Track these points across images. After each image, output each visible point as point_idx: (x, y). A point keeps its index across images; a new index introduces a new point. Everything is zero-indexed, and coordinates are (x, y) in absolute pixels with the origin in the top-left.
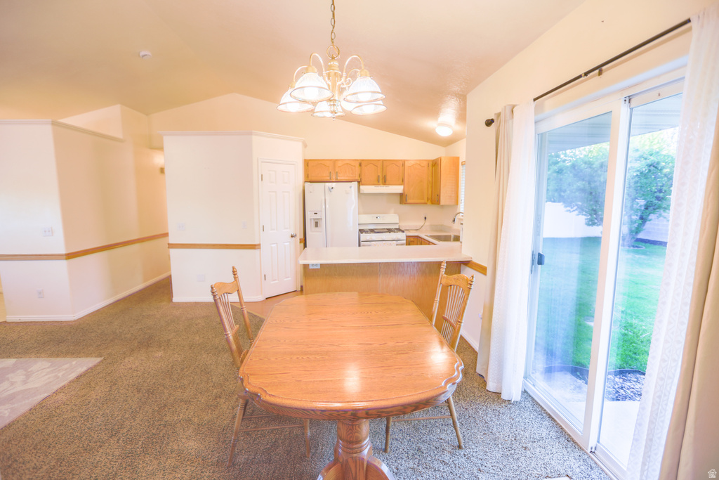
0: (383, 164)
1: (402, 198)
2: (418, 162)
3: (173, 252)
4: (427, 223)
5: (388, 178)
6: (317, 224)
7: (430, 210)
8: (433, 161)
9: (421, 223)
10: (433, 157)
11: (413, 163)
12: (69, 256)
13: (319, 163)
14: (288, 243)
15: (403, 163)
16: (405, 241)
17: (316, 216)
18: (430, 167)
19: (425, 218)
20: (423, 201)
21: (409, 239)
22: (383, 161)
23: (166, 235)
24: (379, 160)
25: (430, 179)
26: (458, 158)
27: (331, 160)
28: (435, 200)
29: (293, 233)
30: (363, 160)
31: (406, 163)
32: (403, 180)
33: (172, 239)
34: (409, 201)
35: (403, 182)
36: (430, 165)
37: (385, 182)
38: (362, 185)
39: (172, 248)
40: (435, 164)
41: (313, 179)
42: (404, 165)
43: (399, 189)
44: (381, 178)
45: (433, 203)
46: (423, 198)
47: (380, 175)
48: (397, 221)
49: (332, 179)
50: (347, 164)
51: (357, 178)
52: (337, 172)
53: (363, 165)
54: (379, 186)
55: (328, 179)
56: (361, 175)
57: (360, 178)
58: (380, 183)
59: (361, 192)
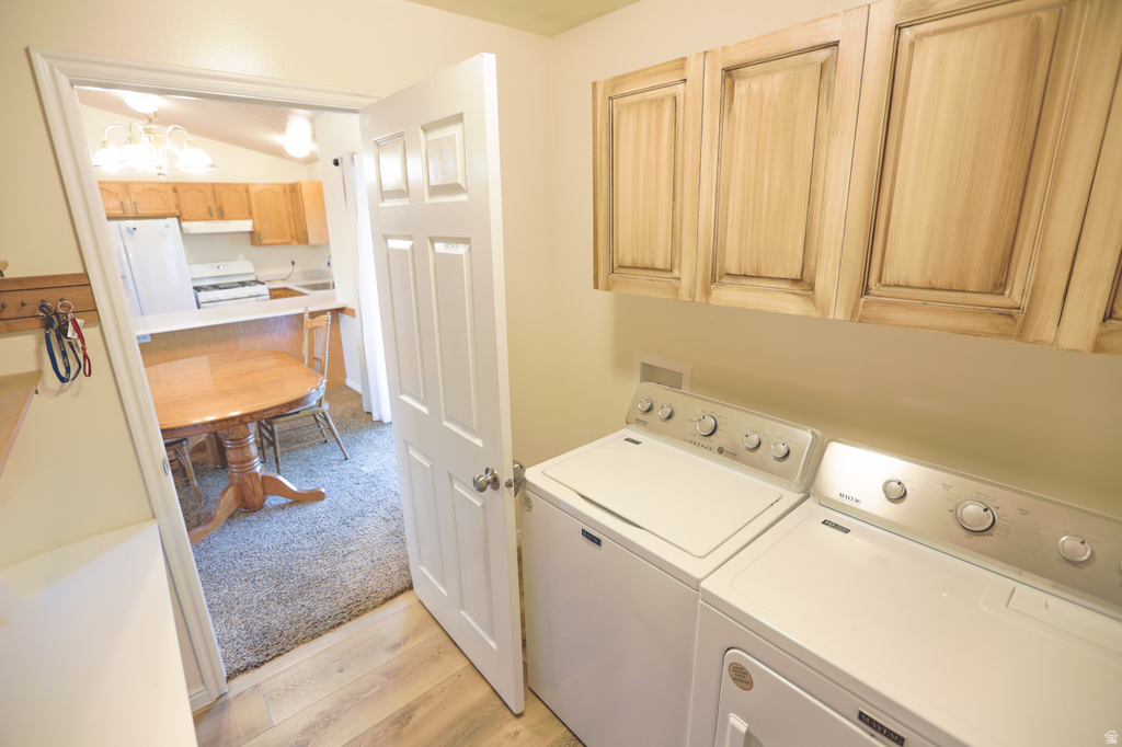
0: (215, 190)
1: (254, 238)
2: (268, 187)
4: (297, 269)
5: (226, 210)
7: (296, 252)
8: (291, 185)
9: (288, 270)
10: (290, 180)
11: (261, 187)
15: (247, 188)
16: (268, 296)
18: (289, 194)
19: (293, 263)
20: (285, 241)
21: (273, 292)
22: (213, 185)
24: (206, 184)
25: (290, 210)
27: (118, 183)
28: (302, 239)
30: (178, 184)
31: (251, 187)
32: (250, 213)
34: (265, 241)
35: (250, 215)
36: (288, 189)
37: (222, 215)
38: (185, 221)
40: (294, 189)
42: (247, 191)
43: (246, 225)
44: (214, 211)
45: (299, 242)
46: (285, 237)
47: (212, 205)
48: (252, 270)
49: (128, 213)
50: (151, 189)
51: (173, 210)
52: (135, 202)
53: (179, 191)
54: (214, 222)
55: (119, 213)
56: (181, 207)
57: (178, 211)
58: (214, 217)
59: (185, 232)
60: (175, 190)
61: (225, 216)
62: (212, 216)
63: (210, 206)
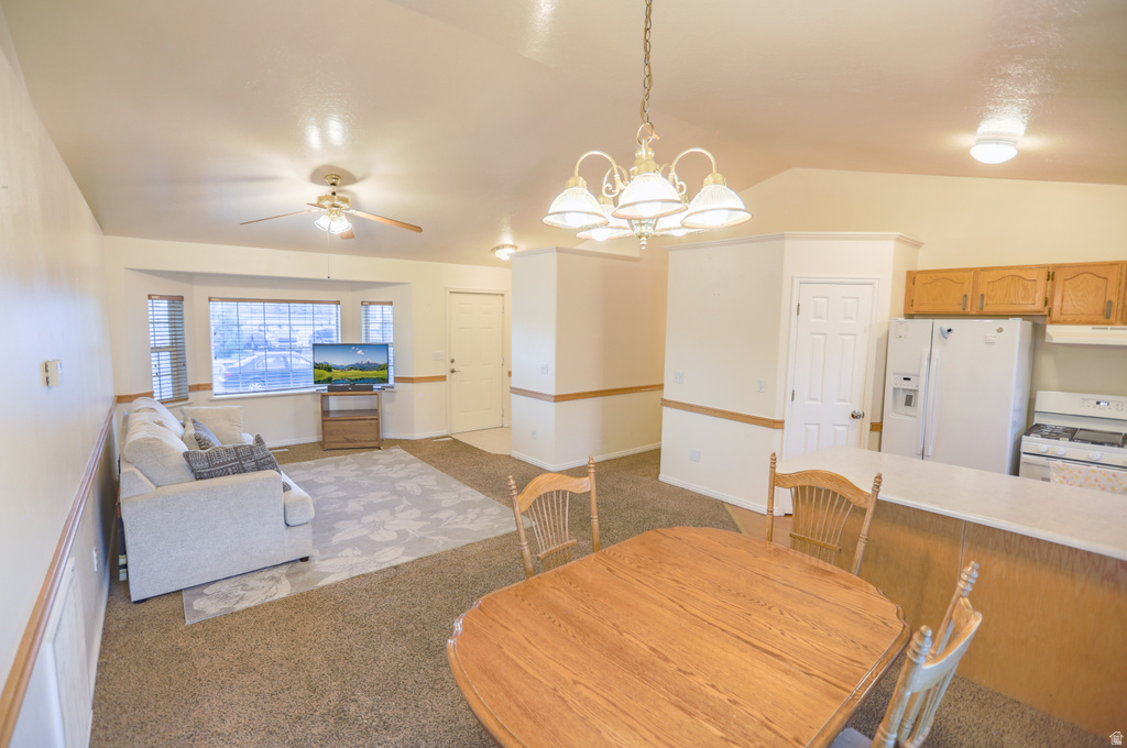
3: (667, 411)
6: (909, 401)
12: (558, 398)
13: (938, 277)
14: (843, 428)
17: (907, 385)
23: (661, 387)
27: (971, 270)
29: (859, 410)
30: (1060, 266)
33: (668, 394)
38: (1052, 322)
39: (666, 406)
44: (1116, 307)
49: (968, 309)
50: (1012, 276)
51: (1038, 306)
52: (982, 295)
53: (1059, 278)
54: (1109, 327)
55: (958, 309)
56: (1052, 302)
57: (1047, 308)
58: (1112, 319)
59: (1047, 340)
60: (1051, 277)
62: (1108, 317)
63: (1110, 302)
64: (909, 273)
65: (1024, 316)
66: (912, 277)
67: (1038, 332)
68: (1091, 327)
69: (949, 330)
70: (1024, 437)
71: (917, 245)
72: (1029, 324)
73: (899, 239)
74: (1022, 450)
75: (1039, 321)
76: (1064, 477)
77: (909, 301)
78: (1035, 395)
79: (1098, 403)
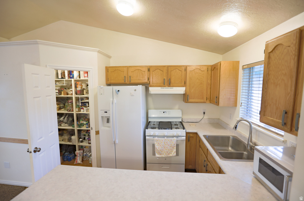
0: (168, 69)
1: (185, 98)
2: (199, 67)
4: (206, 117)
5: (172, 81)
6: (108, 120)
7: (209, 107)
8: (212, 66)
9: (201, 117)
10: (212, 63)
11: (194, 68)
13: (116, 69)
15: (186, 68)
16: (185, 138)
17: (106, 115)
18: (210, 72)
19: (204, 113)
20: (202, 101)
21: (188, 135)
22: (168, 66)
24: (164, 66)
25: (209, 81)
26: (238, 62)
27: (126, 67)
28: (214, 100)
30: (151, 66)
31: (188, 68)
32: (185, 83)
34: (190, 100)
35: (185, 85)
36: (210, 68)
37: (170, 84)
38: (151, 86)
40: (214, 69)
41: (112, 82)
42: (186, 70)
43: (181, 90)
44: (166, 81)
45: (211, 101)
46: (203, 98)
47: (165, 78)
48: (180, 115)
49: (126, 82)
50: (138, 69)
51: (146, 81)
52: (130, 76)
53: (151, 70)
54: (165, 87)
55: (123, 82)
56: (150, 79)
57: (149, 81)
58: (165, 85)
59: (150, 93)
60: (149, 70)
61: (171, 85)
62: (164, 84)
63: (164, 79)
64: (106, 67)
65: (142, 84)
66: (107, 69)
67: (147, 89)
68: (160, 88)
69: (118, 91)
70: (146, 130)
71: (109, 57)
72: (144, 87)
73: (99, 52)
74: (146, 135)
75: (147, 85)
76: (158, 143)
77: (107, 79)
78: (148, 111)
79: (164, 112)
